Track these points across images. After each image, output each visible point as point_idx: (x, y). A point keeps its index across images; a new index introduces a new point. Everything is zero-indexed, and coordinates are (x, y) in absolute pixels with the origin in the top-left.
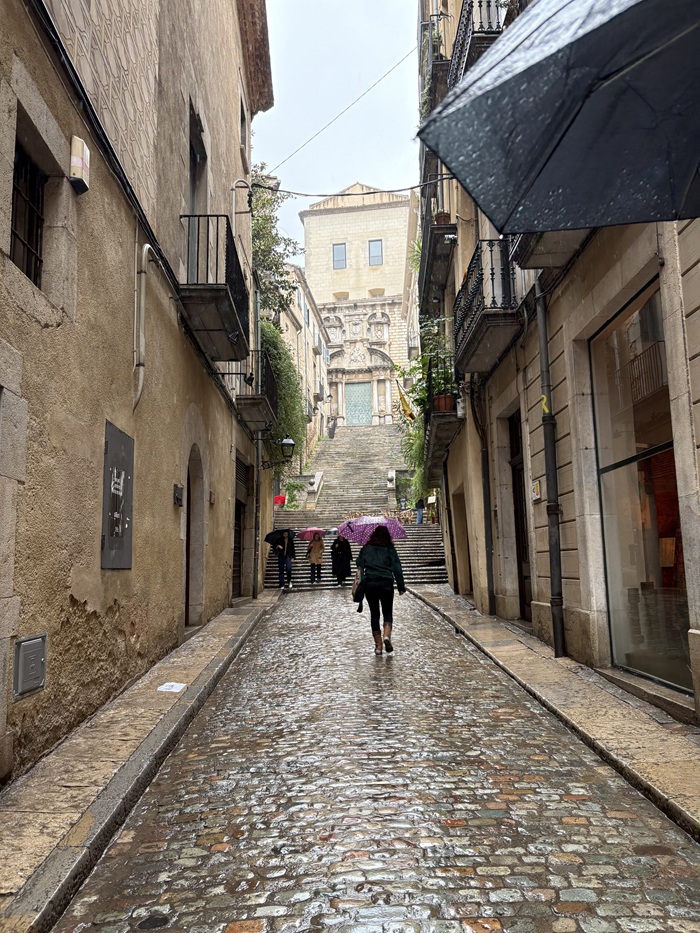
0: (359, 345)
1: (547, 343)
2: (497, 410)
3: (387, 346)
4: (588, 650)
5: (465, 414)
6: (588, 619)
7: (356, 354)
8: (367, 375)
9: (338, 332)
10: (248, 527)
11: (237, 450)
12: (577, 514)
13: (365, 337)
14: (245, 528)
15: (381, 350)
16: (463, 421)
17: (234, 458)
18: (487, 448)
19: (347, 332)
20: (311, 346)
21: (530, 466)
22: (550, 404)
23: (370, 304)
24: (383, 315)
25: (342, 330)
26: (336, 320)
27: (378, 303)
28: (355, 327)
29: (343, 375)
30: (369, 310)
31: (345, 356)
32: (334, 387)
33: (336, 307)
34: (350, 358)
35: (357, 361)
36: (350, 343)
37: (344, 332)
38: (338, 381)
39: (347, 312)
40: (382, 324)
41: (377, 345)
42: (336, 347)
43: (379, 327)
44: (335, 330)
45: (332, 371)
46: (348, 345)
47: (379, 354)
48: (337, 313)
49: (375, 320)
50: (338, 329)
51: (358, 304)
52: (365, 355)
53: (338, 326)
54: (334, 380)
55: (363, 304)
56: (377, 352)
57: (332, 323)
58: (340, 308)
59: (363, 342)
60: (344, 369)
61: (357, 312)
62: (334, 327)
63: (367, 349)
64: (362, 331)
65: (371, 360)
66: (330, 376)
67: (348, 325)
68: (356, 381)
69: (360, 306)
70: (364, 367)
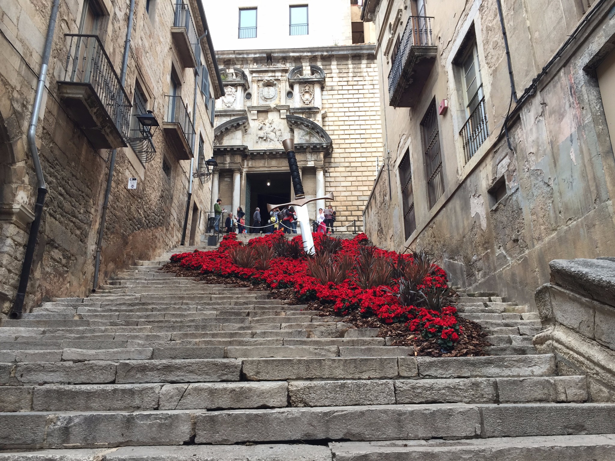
0: (272, 116)
3: (319, 117)
7: (267, 129)
9: (240, 94)
13: (283, 103)
15: (311, 119)
19: (255, 95)
23: (293, 57)
24: (314, 70)
25: (247, 92)
26: (237, 76)
27: (305, 54)
28: (266, 88)
29: (243, 160)
30: (290, 66)
31: (249, 131)
32: (226, 179)
33: (238, 59)
34: (257, 135)
35: (269, 140)
36: (259, 112)
37: (249, 96)
38: (234, 166)
39: (255, 67)
40: (312, 83)
41: (303, 113)
42: (234, 115)
43: (307, 88)
44: (234, 89)
45: (225, 149)
46: (254, 114)
47: (307, 126)
48: (238, 66)
49: (301, 77)
50: (240, 89)
51: (272, 55)
52: (282, 131)
53: (240, 85)
54: (228, 165)
55: (281, 55)
56: (303, 124)
57: (230, 79)
58: (244, 61)
59: (279, 111)
60: (246, 148)
61: (272, 68)
62: (233, 85)
63: (285, 121)
64: (278, 94)
65: (293, 136)
66: (219, 160)
67: (255, 86)
68: (266, 170)
69: (277, 58)
70: (281, 148)
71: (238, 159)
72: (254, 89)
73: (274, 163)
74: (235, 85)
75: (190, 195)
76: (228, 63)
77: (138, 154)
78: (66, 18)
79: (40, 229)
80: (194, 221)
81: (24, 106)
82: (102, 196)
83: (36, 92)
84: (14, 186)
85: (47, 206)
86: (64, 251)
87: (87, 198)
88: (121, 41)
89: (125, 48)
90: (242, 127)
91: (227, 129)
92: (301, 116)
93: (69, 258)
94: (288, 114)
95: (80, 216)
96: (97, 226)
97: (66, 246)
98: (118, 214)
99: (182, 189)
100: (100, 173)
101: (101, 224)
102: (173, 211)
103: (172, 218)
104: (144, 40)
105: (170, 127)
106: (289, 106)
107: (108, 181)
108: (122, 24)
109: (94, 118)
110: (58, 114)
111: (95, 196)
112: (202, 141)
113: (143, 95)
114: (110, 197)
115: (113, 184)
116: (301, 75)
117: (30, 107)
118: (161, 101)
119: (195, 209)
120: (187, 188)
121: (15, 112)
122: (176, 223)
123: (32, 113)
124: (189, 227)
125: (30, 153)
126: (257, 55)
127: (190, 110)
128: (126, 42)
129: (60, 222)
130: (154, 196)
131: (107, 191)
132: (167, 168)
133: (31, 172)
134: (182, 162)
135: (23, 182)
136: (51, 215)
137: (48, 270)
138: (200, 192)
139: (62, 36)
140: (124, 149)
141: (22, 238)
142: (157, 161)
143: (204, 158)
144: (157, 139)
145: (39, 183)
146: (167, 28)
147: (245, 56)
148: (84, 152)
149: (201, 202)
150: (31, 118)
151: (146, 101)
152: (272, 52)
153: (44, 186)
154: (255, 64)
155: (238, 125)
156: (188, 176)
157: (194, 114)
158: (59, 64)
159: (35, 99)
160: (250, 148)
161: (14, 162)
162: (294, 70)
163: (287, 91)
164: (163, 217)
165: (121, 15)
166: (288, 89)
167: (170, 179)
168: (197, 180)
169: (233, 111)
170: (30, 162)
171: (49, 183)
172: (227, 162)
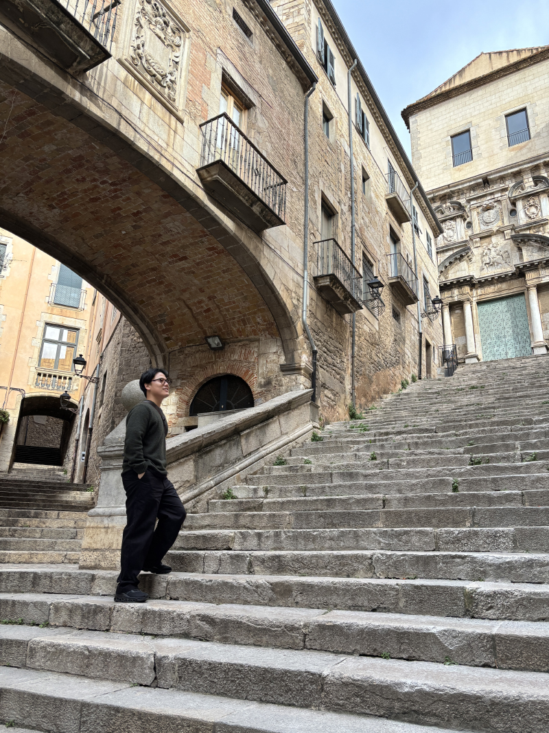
0: (496, 239)
8: (517, 281)
9: (460, 225)
13: (506, 225)
15: (539, 233)
19: (475, 223)
23: (512, 173)
24: (537, 180)
25: (466, 222)
26: (454, 209)
27: (526, 166)
28: (486, 213)
29: (471, 290)
30: (510, 184)
31: (473, 260)
32: (457, 311)
33: (453, 192)
34: (482, 262)
35: (496, 264)
36: (481, 238)
37: (469, 225)
38: (463, 298)
40: (537, 194)
41: (529, 229)
42: (456, 248)
43: (531, 201)
44: (453, 222)
45: (451, 283)
46: (476, 242)
47: (536, 241)
48: (455, 199)
49: (523, 192)
50: (458, 220)
51: (489, 177)
52: (510, 252)
53: (458, 217)
54: (456, 298)
55: (498, 175)
56: (531, 240)
57: (447, 213)
58: (460, 192)
59: (503, 232)
60: (472, 278)
61: (490, 190)
62: (451, 219)
63: (511, 241)
64: (500, 215)
65: (521, 255)
66: (447, 294)
67: (474, 213)
68: (497, 295)
69: (495, 181)
70: (510, 269)
71: (467, 289)
72: (474, 217)
73: (504, 286)
74: (453, 219)
75: (421, 334)
76: (444, 198)
77: (371, 310)
78: (312, 232)
79: (317, 377)
80: (428, 356)
81: (298, 300)
82: (350, 348)
83: (303, 289)
84: (299, 351)
85: (318, 361)
86: (332, 390)
87: (340, 352)
88: (349, 229)
89: (352, 232)
90: (466, 257)
91: (451, 263)
92: (528, 232)
93: (335, 395)
94: (514, 233)
95: (339, 366)
96: (350, 371)
97: (332, 387)
98: (363, 360)
99: (412, 331)
100: (346, 332)
101: (352, 369)
102: (407, 351)
103: (407, 357)
104: (365, 218)
105: (394, 281)
106: (514, 225)
107: (353, 336)
108: (348, 214)
109: (339, 295)
110: (317, 299)
111: (345, 349)
112: (426, 281)
113: (369, 262)
114: (356, 348)
115: (356, 338)
116: (523, 189)
117: (301, 300)
118: (384, 261)
119: (428, 346)
120: (417, 328)
121: (294, 305)
122: (411, 360)
123: (303, 303)
124: (424, 362)
125: (305, 330)
126: (473, 183)
127: (411, 258)
128: (352, 227)
129: (327, 371)
130: (388, 341)
131: (353, 344)
132: (396, 315)
133: (307, 341)
134: (409, 307)
135: (304, 348)
136: (321, 367)
137: (324, 403)
138: (430, 330)
139: (312, 245)
140: (361, 310)
141: (309, 384)
142: (388, 311)
143: (429, 298)
144: (385, 294)
145: (312, 347)
146: (382, 198)
147: (460, 187)
148: (334, 320)
149: (432, 339)
150: (303, 307)
151: (372, 265)
152: (488, 175)
153: (316, 348)
154: (472, 192)
155: (462, 256)
156: (416, 317)
157: (415, 260)
158: (313, 264)
159: (303, 294)
160: (476, 276)
161: (298, 337)
162: (514, 187)
163: (509, 211)
164: (399, 357)
165: (345, 209)
166: (511, 207)
167: (400, 324)
168: (425, 320)
169: (455, 244)
170: (306, 335)
171: (317, 346)
172: (456, 295)
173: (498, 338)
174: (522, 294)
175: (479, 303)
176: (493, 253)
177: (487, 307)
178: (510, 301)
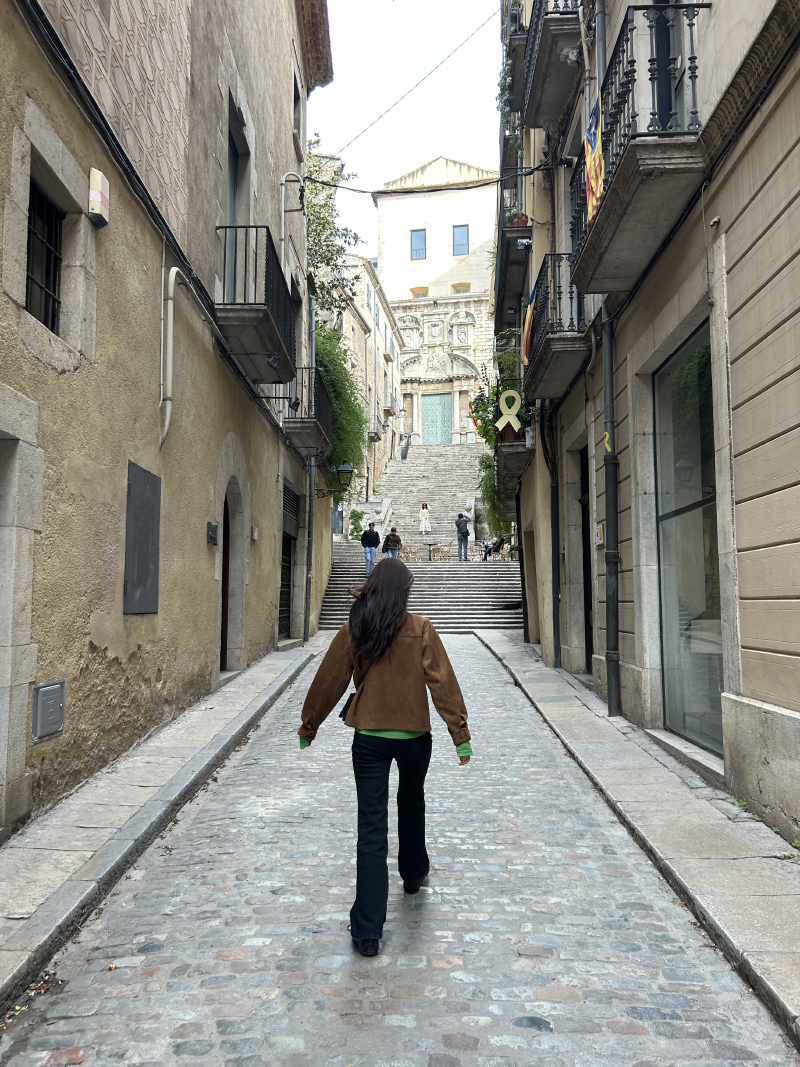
0: (438, 350)
1: (612, 374)
2: (567, 441)
3: (471, 351)
4: (639, 711)
5: (534, 445)
6: (640, 677)
8: (448, 385)
9: (415, 335)
10: (299, 563)
11: (285, 479)
12: (634, 564)
13: (446, 341)
14: (295, 564)
15: (464, 355)
16: (532, 452)
17: (281, 488)
18: (557, 483)
19: (426, 335)
20: (382, 352)
21: (595, 507)
22: (613, 443)
23: (453, 303)
24: (468, 314)
25: (420, 332)
26: (412, 321)
27: (462, 301)
28: (434, 329)
29: (419, 386)
30: (451, 310)
31: (422, 364)
32: (408, 399)
33: (412, 306)
34: (428, 367)
35: (436, 369)
36: (429, 347)
37: (421, 334)
38: (413, 392)
39: (426, 311)
40: (467, 325)
41: (459, 350)
42: (412, 352)
43: (463, 329)
44: (410, 332)
45: (407, 380)
46: (425, 350)
47: (462, 361)
48: (413, 314)
49: (458, 320)
50: (415, 331)
51: (438, 302)
52: (446, 364)
53: (414, 328)
54: (408, 391)
55: (444, 301)
56: (459, 359)
57: (407, 323)
58: (417, 306)
59: (443, 346)
60: (420, 377)
61: (438, 310)
62: (409, 329)
63: (447, 355)
64: (442, 333)
65: (452, 368)
66: (404, 386)
67: (426, 326)
68: (435, 392)
69: (441, 304)
70: (444, 376)
71: (416, 385)
72: (425, 329)
73: (440, 386)
74: (411, 329)
76: (406, 307)
90: (418, 361)
91: (408, 364)
92: (458, 353)
94: (449, 350)
106: (450, 344)
116: (458, 318)
126: (426, 303)
147: (418, 303)
152: (437, 299)
154: (426, 308)
155: (415, 360)
160: (423, 377)
162: (453, 315)
163: (448, 331)
166: (450, 328)
172: (409, 388)
173: (432, 422)
174: (450, 393)
175: (423, 395)
176: (435, 361)
177: (427, 398)
178: (442, 396)
